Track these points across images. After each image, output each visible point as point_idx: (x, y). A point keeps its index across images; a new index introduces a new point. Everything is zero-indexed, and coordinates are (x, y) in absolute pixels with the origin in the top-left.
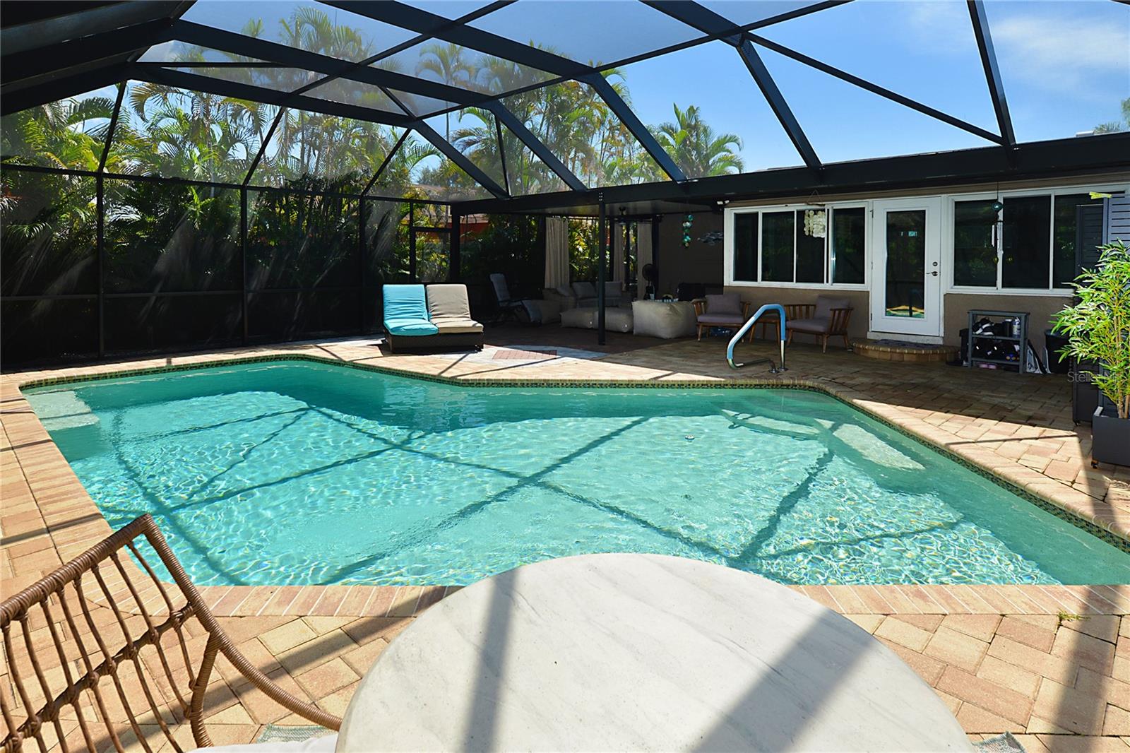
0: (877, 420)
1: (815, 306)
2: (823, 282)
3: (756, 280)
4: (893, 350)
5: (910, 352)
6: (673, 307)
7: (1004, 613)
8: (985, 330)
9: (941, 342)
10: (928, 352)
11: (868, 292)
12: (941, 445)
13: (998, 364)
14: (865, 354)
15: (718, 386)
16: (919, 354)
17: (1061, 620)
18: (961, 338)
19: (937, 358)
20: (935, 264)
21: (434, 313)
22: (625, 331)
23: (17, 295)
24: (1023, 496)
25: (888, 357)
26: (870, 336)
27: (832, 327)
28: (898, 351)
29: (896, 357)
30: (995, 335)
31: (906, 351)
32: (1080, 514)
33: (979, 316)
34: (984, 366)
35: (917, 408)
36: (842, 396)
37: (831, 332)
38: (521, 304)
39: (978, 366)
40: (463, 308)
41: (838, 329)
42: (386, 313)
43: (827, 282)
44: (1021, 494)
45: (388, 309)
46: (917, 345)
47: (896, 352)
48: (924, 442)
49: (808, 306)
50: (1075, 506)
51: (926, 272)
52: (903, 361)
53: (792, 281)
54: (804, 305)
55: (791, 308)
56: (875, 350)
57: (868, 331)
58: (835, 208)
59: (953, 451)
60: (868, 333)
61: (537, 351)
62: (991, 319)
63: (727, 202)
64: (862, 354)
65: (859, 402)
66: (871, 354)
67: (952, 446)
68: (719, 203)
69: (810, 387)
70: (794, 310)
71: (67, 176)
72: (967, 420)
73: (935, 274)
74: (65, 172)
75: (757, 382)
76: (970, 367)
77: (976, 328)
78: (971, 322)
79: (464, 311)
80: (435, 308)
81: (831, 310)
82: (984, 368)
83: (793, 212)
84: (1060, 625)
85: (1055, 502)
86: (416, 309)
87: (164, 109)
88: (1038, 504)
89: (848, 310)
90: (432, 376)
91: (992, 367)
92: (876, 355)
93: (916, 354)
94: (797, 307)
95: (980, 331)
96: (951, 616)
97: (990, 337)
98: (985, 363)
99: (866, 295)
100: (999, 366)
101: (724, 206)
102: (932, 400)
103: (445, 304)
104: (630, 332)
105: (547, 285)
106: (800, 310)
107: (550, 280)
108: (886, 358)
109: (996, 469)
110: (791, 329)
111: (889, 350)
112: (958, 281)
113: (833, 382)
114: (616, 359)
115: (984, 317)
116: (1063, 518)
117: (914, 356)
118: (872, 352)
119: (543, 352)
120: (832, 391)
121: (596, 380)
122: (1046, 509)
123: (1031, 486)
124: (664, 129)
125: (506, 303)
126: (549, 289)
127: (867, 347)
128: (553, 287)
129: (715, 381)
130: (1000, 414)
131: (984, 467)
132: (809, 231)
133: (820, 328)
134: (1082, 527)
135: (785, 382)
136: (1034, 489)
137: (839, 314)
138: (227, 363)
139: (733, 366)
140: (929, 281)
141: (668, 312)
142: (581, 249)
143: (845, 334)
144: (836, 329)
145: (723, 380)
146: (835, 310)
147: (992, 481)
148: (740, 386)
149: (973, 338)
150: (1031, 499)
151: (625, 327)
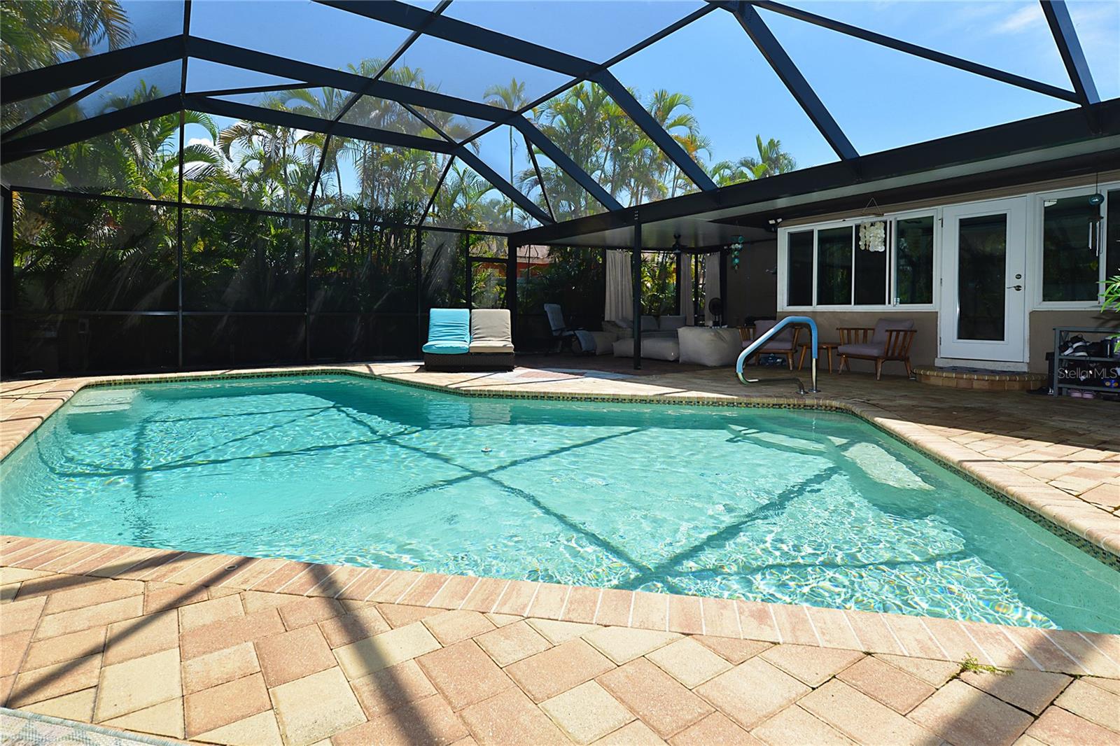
0: (897, 440)
1: (873, 329)
2: (884, 303)
3: (811, 305)
4: (959, 376)
5: (981, 378)
6: (719, 333)
7: (871, 651)
8: (1076, 350)
9: (1026, 370)
10: (1004, 378)
11: (937, 312)
12: (953, 463)
13: (1095, 391)
14: (927, 382)
15: (730, 404)
16: (992, 380)
17: (962, 671)
18: (1048, 362)
19: (1017, 386)
20: (1019, 277)
21: (476, 336)
22: (672, 360)
23: (112, 310)
24: (1042, 523)
25: (953, 384)
26: (938, 363)
27: (888, 350)
28: (965, 376)
29: (963, 384)
30: (1089, 355)
31: (976, 378)
32: (1105, 544)
33: (1070, 333)
34: (1077, 395)
35: (950, 428)
36: (865, 415)
37: (887, 358)
38: (573, 333)
39: (1069, 395)
40: (504, 332)
41: (896, 354)
42: (431, 335)
43: (889, 303)
44: (1040, 521)
45: (433, 331)
46: (993, 372)
47: (962, 378)
48: (939, 461)
49: (865, 330)
50: (1099, 533)
51: (1006, 286)
52: (972, 388)
53: (850, 304)
54: (861, 329)
55: (846, 331)
56: (937, 376)
57: (937, 357)
58: (898, 219)
59: (965, 469)
60: (936, 359)
61: (564, 373)
62: (1086, 337)
63: (779, 220)
64: (923, 381)
65: (879, 420)
66: (933, 381)
67: (966, 463)
68: (772, 222)
69: (837, 408)
70: (849, 334)
71: (154, 207)
72: (1009, 440)
73: (1018, 288)
74: (153, 203)
75: (775, 401)
76: (1056, 395)
77: (1064, 347)
78: (1058, 341)
79: (505, 334)
80: (477, 332)
81: (887, 331)
82: (1077, 397)
83: (852, 227)
84: (956, 677)
85: (1075, 529)
86: (458, 332)
87: (250, 152)
88: (1059, 533)
89: (911, 332)
90: (440, 387)
91: (1088, 396)
92: (939, 382)
93: (988, 380)
94: (853, 332)
95: (1068, 352)
96: (784, 646)
97: (1084, 358)
98: (1079, 390)
99: (934, 316)
100: (1097, 394)
101: (776, 225)
102: (978, 422)
103: (487, 328)
104: (677, 361)
105: (607, 318)
106: (856, 335)
107: (610, 313)
108: (950, 384)
109: (1009, 488)
110: (843, 354)
111: (954, 375)
112: (1047, 297)
113: (868, 403)
114: (639, 379)
115: (1076, 334)
116: (1088, 552)
117: (986, 383)
118: (935, 379)
119: (570, 374)
120: (857, 410)
121: (597, 394)
122: (1068, 540)
123: (1048, 509)
124: (743, 165)
125: (559, 332)
126: (608, 321)
127: (928, 373)
128: (613, 319)
129: (727, 399)
130: (1060, 437)
131: (996, 487)
132: (866, 245)
133: (875, 352)
134: (1111, 565)
135: (808, 402)
136: (1050, 513)
137: (897, 337)
138: (276, 375)
139: (744, 382)
140: (1011, 297)
141: (712, 338)
142: (649, 285)
143: (906, 359)
144: (893, 354)
145: (735, 397)
146: (891, 331)
147: (1008, 505)
148: (756, 405)
149: (1061, 360)
150: (1050, 527)
151: (671, 356)
